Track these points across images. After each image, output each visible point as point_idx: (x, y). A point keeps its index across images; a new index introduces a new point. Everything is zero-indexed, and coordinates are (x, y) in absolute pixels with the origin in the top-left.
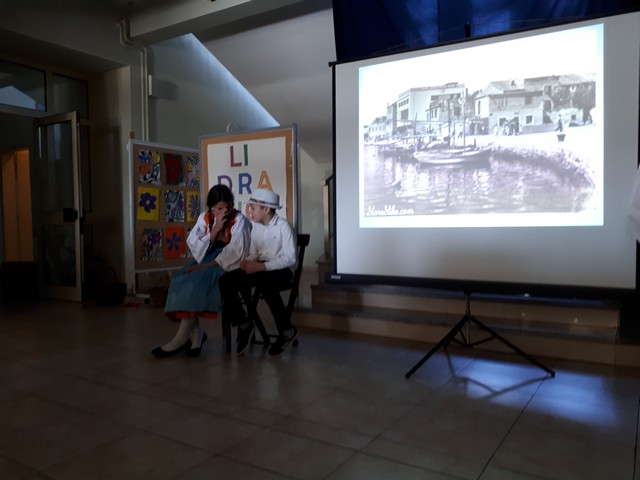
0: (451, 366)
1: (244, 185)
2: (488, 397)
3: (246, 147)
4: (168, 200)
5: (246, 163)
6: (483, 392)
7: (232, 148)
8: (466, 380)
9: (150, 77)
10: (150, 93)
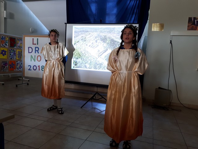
0: (92, 105)
1: (37, 51)
2: (100, 112)
3: (38, 39)
4: (10, 52)
5: (38, 44)
6: (99, 111)
7: (33, 39)
8: (95, 108)
9: (5, 11)
10: (5, 17)
